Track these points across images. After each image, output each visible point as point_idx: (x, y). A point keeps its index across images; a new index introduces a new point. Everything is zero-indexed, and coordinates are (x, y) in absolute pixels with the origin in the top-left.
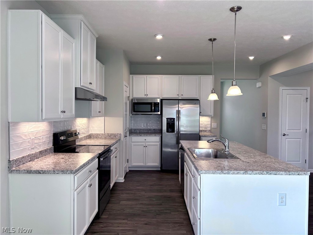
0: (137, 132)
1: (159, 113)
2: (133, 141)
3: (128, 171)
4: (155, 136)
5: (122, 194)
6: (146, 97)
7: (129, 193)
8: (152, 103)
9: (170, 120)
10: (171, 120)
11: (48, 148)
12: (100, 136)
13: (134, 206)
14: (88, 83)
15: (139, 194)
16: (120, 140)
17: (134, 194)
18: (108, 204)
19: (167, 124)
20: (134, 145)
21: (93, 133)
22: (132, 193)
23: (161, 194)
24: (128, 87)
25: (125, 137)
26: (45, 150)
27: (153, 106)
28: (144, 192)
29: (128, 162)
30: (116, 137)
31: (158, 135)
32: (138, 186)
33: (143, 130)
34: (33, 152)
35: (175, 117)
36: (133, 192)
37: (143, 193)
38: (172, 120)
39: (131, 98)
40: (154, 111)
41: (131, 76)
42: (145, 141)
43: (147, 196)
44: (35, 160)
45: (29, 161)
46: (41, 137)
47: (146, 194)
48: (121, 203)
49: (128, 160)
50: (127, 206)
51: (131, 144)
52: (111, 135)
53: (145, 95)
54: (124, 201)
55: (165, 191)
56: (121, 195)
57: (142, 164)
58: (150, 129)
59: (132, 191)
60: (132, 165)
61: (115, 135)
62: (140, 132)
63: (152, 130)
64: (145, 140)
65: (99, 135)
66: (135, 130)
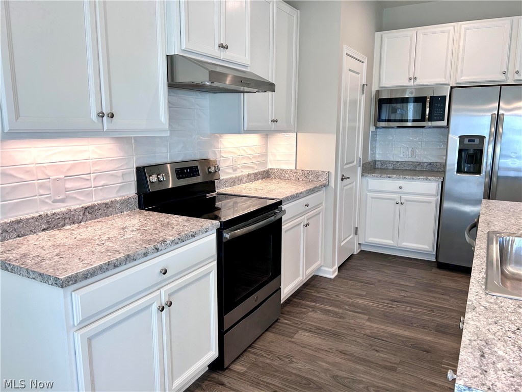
0: (387, 169)
1: (444, 123)
2: (370, 187)
3: (355, 253)
4: (427, 179)
5: (314, 309)
6: (411, 83)
7: (329, 311)
8: (425, 98)
9: (469, 141)
10: (474, 141)
11: (118, 199)
12: (287, 176)
13: (320, 355)
14: (217, 46)
15: (352, 321)
16: (326, 186)
17: (340, 318)
18: (267, 330)
19: (460, 151)
20: (372, 198)
21: (274, 167)
22: (336, 314)
23: (406, 333)
24: (363, 62)
25: (342, 179)
26: (106, 204)
27: (428, 105)
28: (367, 317)
29: (356, 233)
30: (320, 179)
31: (434, 178)
32: (360, 295)
33: (403, 163)
34: (61, 208)
35: (485, 132)
36: (341, 311)
37: (362, 320)
38: (477, 141)
39: (375, 88)
40: (430, 120)
41: (378, 34)
42: (399, 190)
43: (368, 332)
44: (68, 227)
45: (44, 230)
46: (92, 175)
47: (368, 323)
48: (296, 336)
49: (357, 228)
50: (305, 350)
51: (367, 194)
52: (310, 173)
53: (410, 79)
54: (307, 334)
55: (423, 327)
56: (311, 314)
57: (390, 242)
58: (420, 163)
59: (340, 308)
60: (367, 241)
61: (317, 175)
62: (393, 169)
63: (425, 164)
64: (400, 188)
65: (285, 171)
66: (383, 162)
